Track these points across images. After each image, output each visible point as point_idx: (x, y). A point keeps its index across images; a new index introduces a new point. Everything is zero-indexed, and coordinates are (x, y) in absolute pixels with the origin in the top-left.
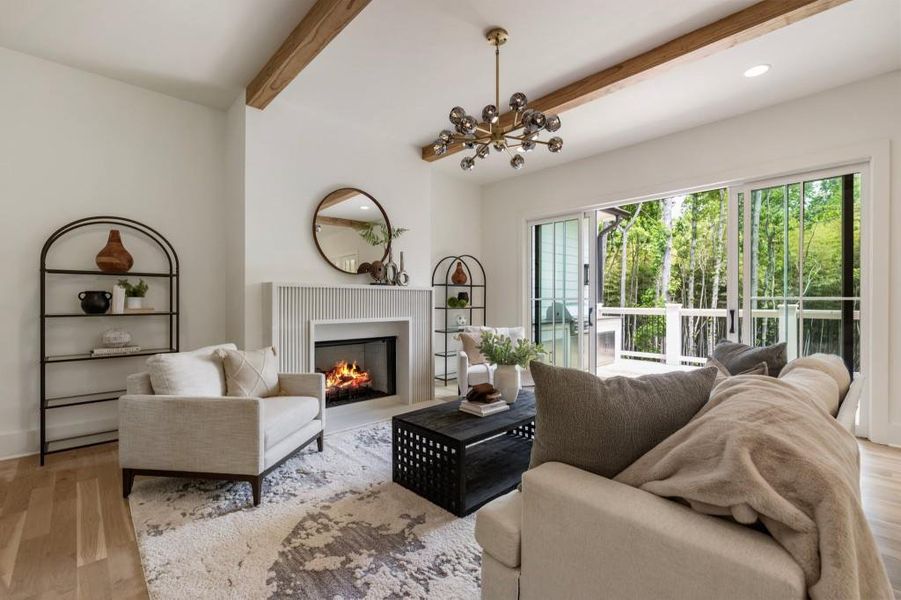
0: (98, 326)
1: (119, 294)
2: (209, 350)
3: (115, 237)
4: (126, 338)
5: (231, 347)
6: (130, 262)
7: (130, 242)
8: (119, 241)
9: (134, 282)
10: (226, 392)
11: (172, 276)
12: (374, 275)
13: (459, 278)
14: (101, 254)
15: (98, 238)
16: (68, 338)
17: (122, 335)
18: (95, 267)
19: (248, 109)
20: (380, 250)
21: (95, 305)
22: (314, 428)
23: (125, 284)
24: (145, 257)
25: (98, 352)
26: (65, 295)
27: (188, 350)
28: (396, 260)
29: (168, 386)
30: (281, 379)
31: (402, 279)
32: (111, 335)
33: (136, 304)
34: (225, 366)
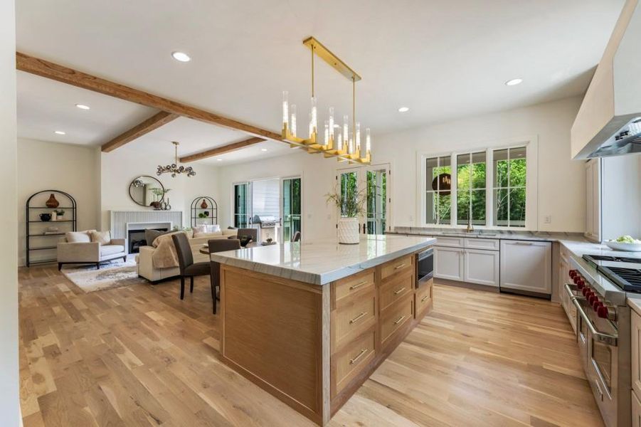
0: (46, 225)
1: (54, 215)
2: (86, 232)
3: (52, 196)
4: (57, 229)
5: (95, 231)
6: (58, 204)
7: (58, 197)
8: (54, 197)
9: (59, 211)
10: (91, 241)
11: (74, 208)
12: (155, 207)
13: (204, 206)
14: (48, 202)
15: (47, 196)
16: (36, 229)
17: (55, 228)
18: (45, 206)
19: (102, 153)
20: (160, 197)
21: (45, 218)
22: (123, 254)
23: (56, 211)
24: (63, 202)
25: (47, 233)
26: (35, 215)
27: (80, 231)
28: (166, 201)
29: (72, 240)
30: (111, 241)
31: (168, 207)
32: (51, 228)
33: (60, 218)
34: (91, 236)
